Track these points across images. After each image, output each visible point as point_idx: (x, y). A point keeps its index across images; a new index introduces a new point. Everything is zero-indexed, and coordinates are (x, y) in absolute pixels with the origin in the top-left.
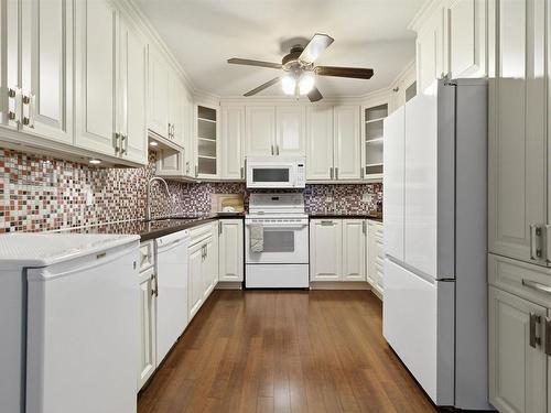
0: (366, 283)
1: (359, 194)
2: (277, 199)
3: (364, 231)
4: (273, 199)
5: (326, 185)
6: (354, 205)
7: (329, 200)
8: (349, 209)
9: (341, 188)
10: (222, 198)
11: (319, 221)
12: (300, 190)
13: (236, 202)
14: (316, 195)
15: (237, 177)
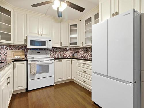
0: (72, 79)
1: (66, 51)
2: (40, 52)
3: (71, 63)
4: (38, 52)
5: (57, 48)
6: (65, 55)
7: (58, 53)
8: (64, 56)
9: (61, 49)
10: (13, 52)
11: (58, 60)
12: (48, 49)
13: (21, 54)
14: (53, 51)
15: (22, 43)
